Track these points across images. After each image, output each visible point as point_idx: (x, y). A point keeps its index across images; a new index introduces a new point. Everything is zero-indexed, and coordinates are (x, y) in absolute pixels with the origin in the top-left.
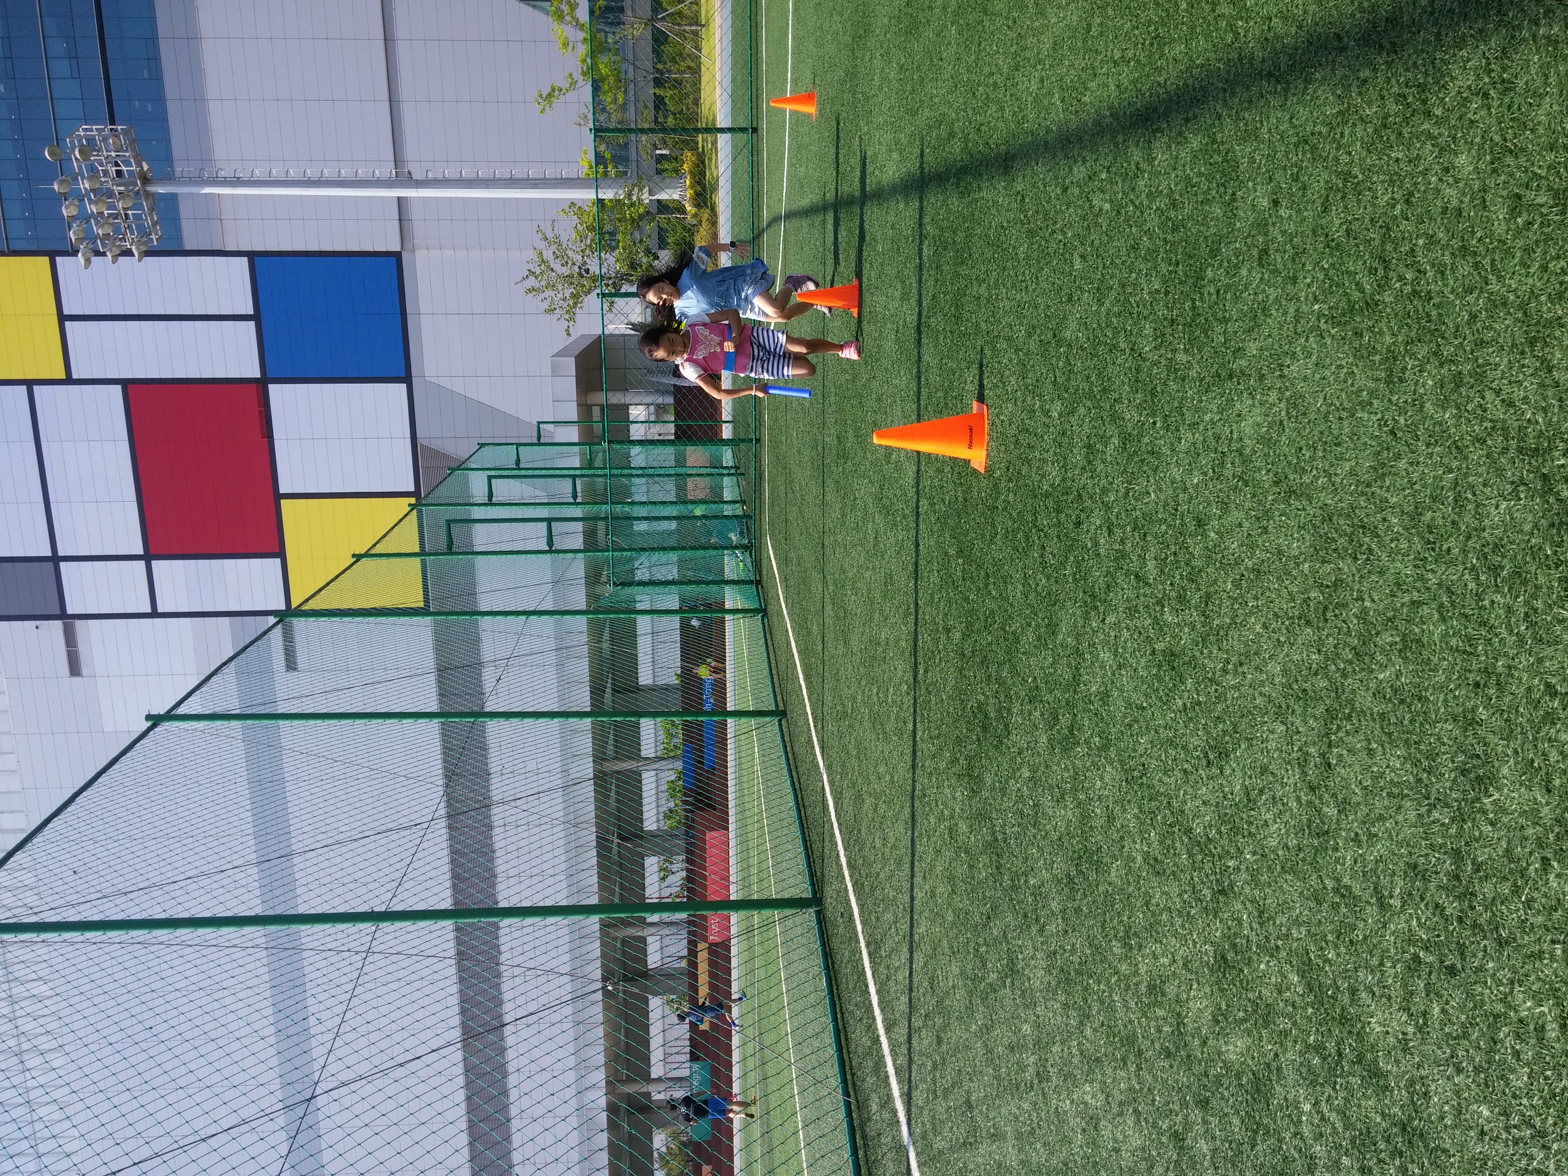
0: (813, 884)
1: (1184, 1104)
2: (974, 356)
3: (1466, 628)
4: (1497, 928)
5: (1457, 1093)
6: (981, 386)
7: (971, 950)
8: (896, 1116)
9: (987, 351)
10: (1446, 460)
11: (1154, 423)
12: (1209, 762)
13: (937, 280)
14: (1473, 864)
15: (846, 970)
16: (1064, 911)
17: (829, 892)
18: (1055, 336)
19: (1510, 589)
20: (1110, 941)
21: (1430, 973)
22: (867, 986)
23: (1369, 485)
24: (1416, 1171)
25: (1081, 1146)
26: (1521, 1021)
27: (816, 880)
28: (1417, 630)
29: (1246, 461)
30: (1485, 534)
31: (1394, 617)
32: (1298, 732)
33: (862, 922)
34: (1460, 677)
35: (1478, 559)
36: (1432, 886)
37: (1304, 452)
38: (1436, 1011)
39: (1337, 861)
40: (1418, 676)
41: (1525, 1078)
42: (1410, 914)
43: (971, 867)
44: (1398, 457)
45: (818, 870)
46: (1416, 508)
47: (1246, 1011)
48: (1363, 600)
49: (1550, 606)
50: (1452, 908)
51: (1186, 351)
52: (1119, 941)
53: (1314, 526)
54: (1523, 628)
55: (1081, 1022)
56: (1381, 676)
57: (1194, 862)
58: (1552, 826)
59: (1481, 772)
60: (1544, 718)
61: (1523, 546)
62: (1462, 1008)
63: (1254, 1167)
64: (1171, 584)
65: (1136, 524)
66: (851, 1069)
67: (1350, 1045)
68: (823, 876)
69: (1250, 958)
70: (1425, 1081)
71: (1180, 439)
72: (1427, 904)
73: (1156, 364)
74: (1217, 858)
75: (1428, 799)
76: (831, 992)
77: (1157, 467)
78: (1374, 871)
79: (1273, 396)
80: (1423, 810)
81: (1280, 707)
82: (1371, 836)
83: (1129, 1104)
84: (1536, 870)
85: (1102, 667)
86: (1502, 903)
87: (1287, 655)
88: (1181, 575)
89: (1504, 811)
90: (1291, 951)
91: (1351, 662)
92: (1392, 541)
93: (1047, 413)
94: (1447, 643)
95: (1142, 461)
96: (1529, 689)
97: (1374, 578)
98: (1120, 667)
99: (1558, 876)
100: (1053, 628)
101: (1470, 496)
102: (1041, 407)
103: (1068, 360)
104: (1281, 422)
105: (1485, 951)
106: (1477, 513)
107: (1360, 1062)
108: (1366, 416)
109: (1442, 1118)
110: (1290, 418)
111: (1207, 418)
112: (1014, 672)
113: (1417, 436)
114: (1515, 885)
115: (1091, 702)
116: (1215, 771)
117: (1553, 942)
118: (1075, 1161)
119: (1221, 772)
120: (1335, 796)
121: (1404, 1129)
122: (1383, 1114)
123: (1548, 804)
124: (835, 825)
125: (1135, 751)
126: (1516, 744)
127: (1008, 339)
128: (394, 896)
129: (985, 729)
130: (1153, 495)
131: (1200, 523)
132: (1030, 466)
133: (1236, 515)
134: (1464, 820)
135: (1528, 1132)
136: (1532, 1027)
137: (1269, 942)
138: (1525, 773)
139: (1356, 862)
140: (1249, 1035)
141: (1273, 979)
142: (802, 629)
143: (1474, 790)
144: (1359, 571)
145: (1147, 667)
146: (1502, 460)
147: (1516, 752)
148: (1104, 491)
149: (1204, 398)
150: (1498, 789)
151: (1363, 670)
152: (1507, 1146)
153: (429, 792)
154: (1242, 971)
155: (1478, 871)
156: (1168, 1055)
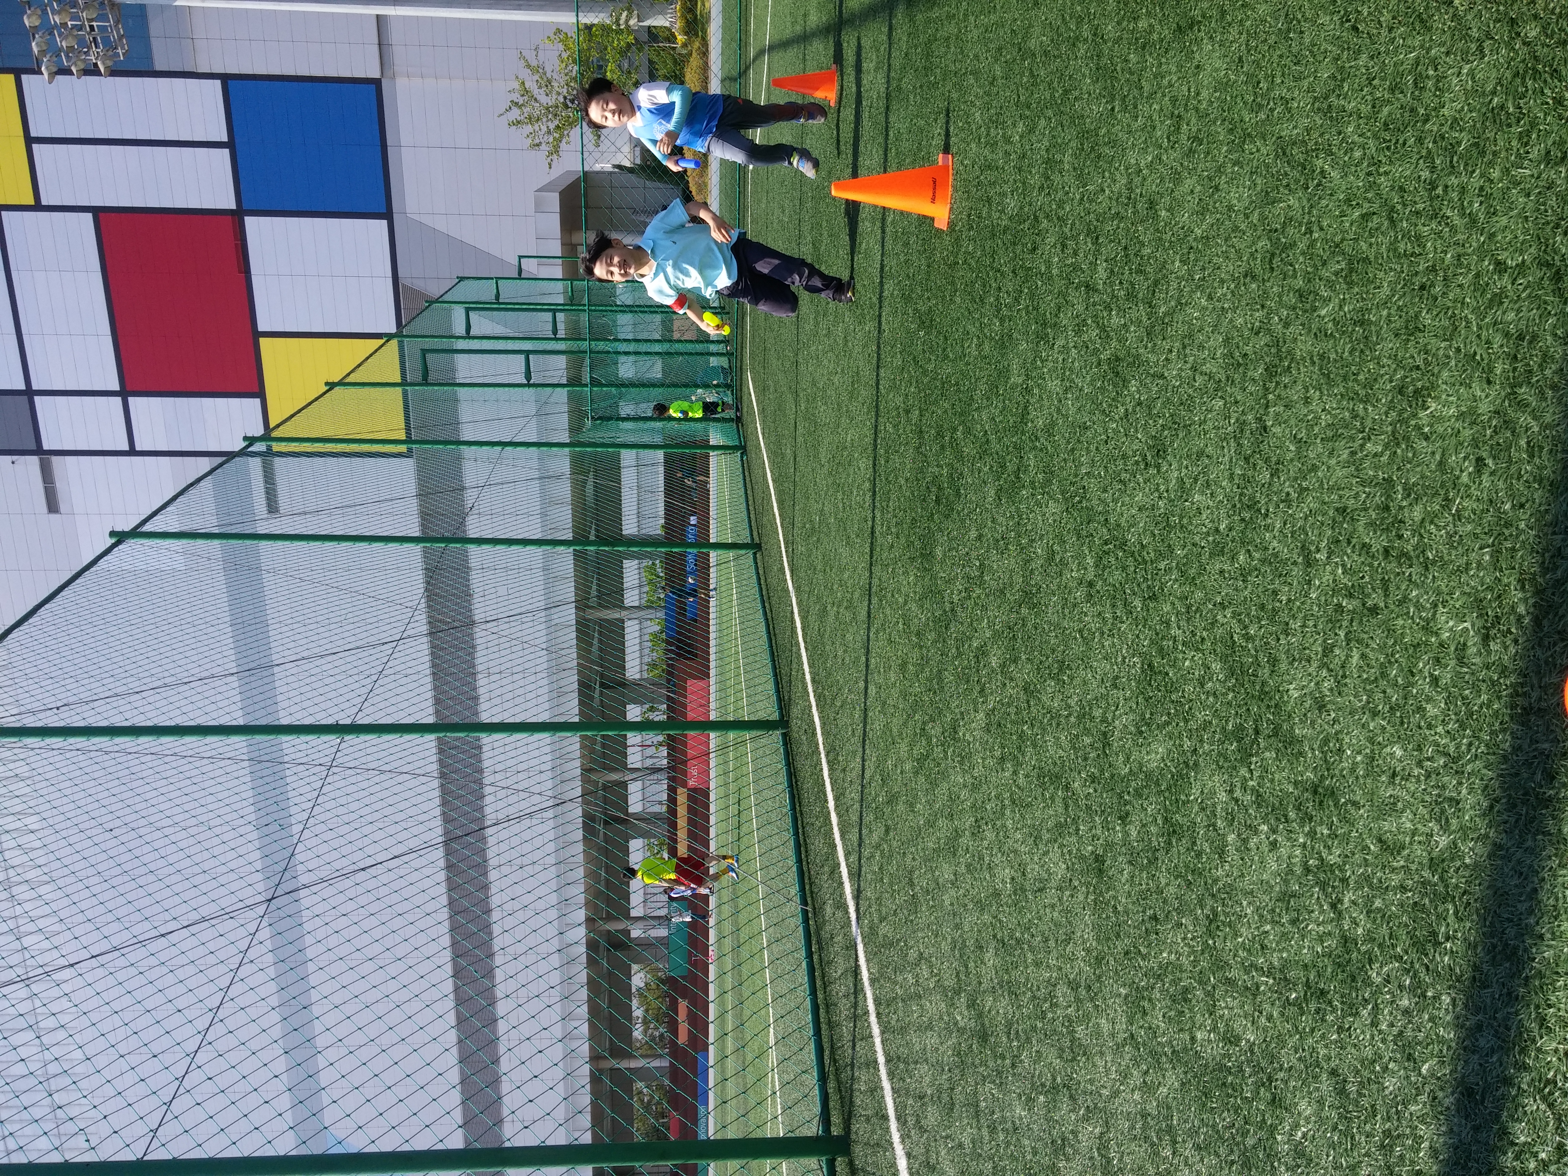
0: (780, 708)
1: (1106, 826)
2: (943, 105)
3: (1416, 225)
4: (1423, 552)
5: (1371, 741)
6: (947, 135)
7: (918, 731)
8: (847, 913)
9: (955, 95)
10: (1409, 42)
11: (1113, 109)
12: (1147, 464)
13: (909, 34)
14: (1404, 489)
15: (807, 785)
16: (1003, 666)
17: (795, 711)
18: (1020, 49)
19: (1466, 164)
20: (1045, 681)
21: (1352, 620)
22: (825, 795)
23: (1326, 98)
24: (1326, 832)
25: (1010, 895)
26: (1441, 645)
27: (783, 703)
28: (1364, 246)
29: (1202, 116)
30: (1445, 111)
31: (1343, 240)
32: (1236, 402)
33: (823, 734)
34: (1405, 285)
35: (1435, 142)
36: (1361, 525)
37: (1261, 85)
38: (1355, 659)
39: (1267, 528)
40: (1363, 299)
41: (1443, 705)
42: (1336, 563)
43: (921, 647)
44: (1359, 52)
45: (786, 694)
46: (1374, 107)
47: (1169, 714)
48: (1311, 232)
49: (1507, 170)
50: (1378, 542)
51: (1148, 14)
52: (1053, 678)
53: (1267, 166)
54: (1476, 205)
55: (1015, 773)
56: (1323, 312)
57: (1128, 575)
58: (1490, 418)
59: (1419, 384)
60: (1491, 300)
61: (1484, 110)
62: (1382, 647)
63: (1168, 870)
64: (1121, 283)
65: (1089, 230)
66: (810, 879)
67: (1269, 719)
68: (790, 699)
69: (1176, 659)
70: (1341, 737)
71: (1137, 117)
72: (1354, 546)
73: (1118, 41)
74: (1149, 564)
75: (1363, 432)
76: (793, 808)
77: (1113, 157)
78: (1303, 529)
79: (1234, 31)
80: (1356, 445)
81: (1220, 381)
82: (1303, 490)
83: (1055, 841)
84: (1470, 474)
85: (1049, 397)
86: (1432, 522)
87: (1231, 321)
88: (1131, 269)
89: (1440, 419)
90: (1215, 639)
91: (1294, 309)
92: (1345, 154)
93: (1008, 140)
94: (1395, 250)
95: (1099, 156)
96: (1478, 275)
97: (1324, 202)
98: (1066, 391)
99: (1492, 474)
100: (1004, 373)
101: (1431, 72)
102: (1004, 136)
103: (1032, 75)
104: (1240, 58)
105: (1410, 581)
106: (1438, 89)
107: (1276, 734)
108: (1328, 18)
109: (1353, 770)
110: (1249, 52)
111: (1165, 82)
112: (968, 431)
113: (1379, 22)
114: (1446, 499)
115: (1037, 438)
116: (1152, 471)
117: (1481, 548)
118: (1004, 912)
119: (1158, 471)
120: (1267, 460)
121: (1315, 792)
122: (1296, 784)
123: (1487, 397)
124: (802, 645)
125: (1076, 476)
126: (1458, 342)
127: (975, 73)
128: (360, 710)
129: (938, 501)
130: (1107, 192)
131: (1152, 205)
132: (990, 205)
133: (1189, 183)
134: (1398, 445)
135: (1441, 762)
136: (1453, 649)
137: (1194, 635)
138: (1465, 371)
139: (1285, 524)
140: (1170, 738)
141: (1197, 673)
142: (776, 455)
143: (1411, 407)
144: (1309, 200)
145: (1092, 383)
146: (1469, 17)
147: (1458, 350)
148: (1061, 205)
149: (1164, 60)
150: (1437, 398)
151: (1306, 311)
152: (1418, 781)
153: (398, 613)
154: (1167, 674)
155: (1409, 495)
156: (1093, 779)
